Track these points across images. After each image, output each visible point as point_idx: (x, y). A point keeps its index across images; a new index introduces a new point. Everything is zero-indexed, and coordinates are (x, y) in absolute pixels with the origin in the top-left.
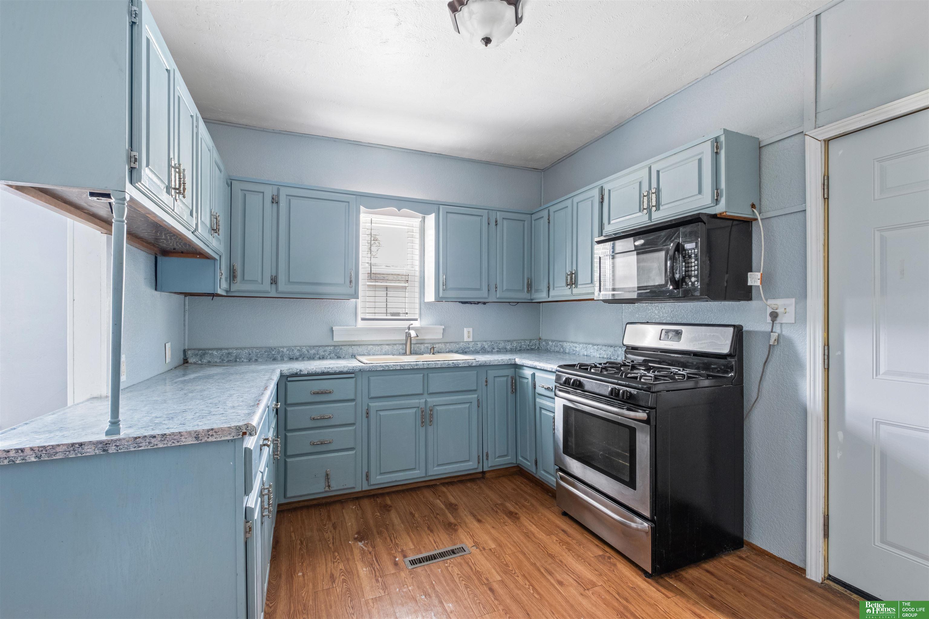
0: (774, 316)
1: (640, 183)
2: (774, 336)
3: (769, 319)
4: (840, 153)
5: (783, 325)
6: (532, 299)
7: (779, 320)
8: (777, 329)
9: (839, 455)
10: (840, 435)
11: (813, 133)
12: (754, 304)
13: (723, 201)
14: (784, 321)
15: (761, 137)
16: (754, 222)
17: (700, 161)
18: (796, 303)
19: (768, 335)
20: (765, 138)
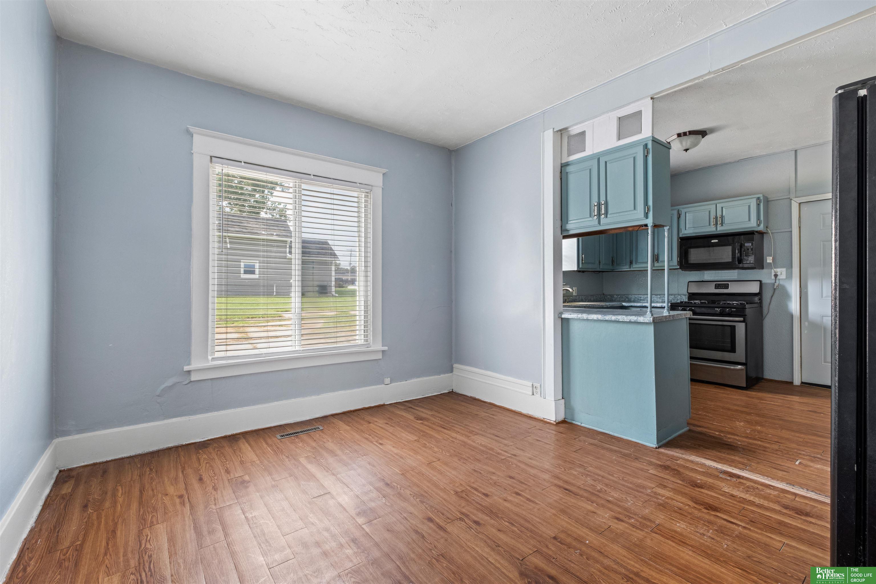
0: (776, 276)
1: (709, 212)
2: (776, 284)
3: (773, 277)
4: (806, 209)
5: (780, 280)
6: (614, 270)
7: (778, 278)
8: (777, 281)
9: (806, 332)
10: (807, 324)
11: (795, 199)
12: (765, 271)
13: (762, 225)
14: (781, 278)
15: (769, 197)
16: (765, 236)
17: (749, 206)
18: (786, 270)
19: (774, 284)
20: (771, 197)
